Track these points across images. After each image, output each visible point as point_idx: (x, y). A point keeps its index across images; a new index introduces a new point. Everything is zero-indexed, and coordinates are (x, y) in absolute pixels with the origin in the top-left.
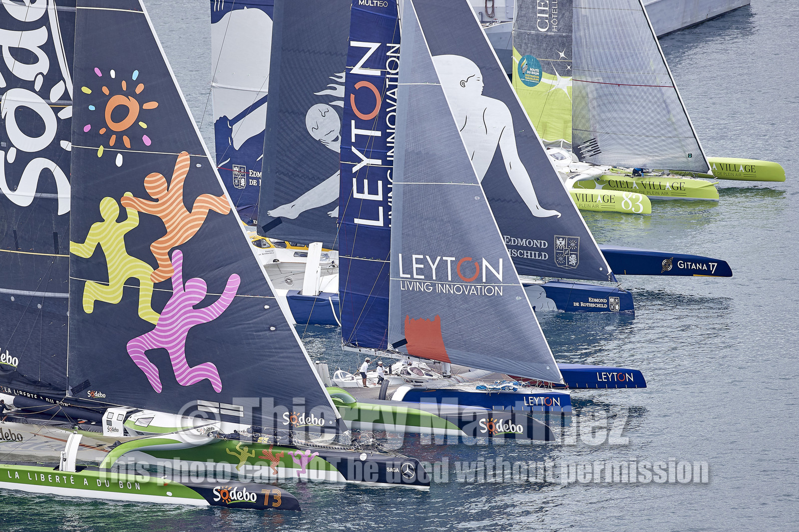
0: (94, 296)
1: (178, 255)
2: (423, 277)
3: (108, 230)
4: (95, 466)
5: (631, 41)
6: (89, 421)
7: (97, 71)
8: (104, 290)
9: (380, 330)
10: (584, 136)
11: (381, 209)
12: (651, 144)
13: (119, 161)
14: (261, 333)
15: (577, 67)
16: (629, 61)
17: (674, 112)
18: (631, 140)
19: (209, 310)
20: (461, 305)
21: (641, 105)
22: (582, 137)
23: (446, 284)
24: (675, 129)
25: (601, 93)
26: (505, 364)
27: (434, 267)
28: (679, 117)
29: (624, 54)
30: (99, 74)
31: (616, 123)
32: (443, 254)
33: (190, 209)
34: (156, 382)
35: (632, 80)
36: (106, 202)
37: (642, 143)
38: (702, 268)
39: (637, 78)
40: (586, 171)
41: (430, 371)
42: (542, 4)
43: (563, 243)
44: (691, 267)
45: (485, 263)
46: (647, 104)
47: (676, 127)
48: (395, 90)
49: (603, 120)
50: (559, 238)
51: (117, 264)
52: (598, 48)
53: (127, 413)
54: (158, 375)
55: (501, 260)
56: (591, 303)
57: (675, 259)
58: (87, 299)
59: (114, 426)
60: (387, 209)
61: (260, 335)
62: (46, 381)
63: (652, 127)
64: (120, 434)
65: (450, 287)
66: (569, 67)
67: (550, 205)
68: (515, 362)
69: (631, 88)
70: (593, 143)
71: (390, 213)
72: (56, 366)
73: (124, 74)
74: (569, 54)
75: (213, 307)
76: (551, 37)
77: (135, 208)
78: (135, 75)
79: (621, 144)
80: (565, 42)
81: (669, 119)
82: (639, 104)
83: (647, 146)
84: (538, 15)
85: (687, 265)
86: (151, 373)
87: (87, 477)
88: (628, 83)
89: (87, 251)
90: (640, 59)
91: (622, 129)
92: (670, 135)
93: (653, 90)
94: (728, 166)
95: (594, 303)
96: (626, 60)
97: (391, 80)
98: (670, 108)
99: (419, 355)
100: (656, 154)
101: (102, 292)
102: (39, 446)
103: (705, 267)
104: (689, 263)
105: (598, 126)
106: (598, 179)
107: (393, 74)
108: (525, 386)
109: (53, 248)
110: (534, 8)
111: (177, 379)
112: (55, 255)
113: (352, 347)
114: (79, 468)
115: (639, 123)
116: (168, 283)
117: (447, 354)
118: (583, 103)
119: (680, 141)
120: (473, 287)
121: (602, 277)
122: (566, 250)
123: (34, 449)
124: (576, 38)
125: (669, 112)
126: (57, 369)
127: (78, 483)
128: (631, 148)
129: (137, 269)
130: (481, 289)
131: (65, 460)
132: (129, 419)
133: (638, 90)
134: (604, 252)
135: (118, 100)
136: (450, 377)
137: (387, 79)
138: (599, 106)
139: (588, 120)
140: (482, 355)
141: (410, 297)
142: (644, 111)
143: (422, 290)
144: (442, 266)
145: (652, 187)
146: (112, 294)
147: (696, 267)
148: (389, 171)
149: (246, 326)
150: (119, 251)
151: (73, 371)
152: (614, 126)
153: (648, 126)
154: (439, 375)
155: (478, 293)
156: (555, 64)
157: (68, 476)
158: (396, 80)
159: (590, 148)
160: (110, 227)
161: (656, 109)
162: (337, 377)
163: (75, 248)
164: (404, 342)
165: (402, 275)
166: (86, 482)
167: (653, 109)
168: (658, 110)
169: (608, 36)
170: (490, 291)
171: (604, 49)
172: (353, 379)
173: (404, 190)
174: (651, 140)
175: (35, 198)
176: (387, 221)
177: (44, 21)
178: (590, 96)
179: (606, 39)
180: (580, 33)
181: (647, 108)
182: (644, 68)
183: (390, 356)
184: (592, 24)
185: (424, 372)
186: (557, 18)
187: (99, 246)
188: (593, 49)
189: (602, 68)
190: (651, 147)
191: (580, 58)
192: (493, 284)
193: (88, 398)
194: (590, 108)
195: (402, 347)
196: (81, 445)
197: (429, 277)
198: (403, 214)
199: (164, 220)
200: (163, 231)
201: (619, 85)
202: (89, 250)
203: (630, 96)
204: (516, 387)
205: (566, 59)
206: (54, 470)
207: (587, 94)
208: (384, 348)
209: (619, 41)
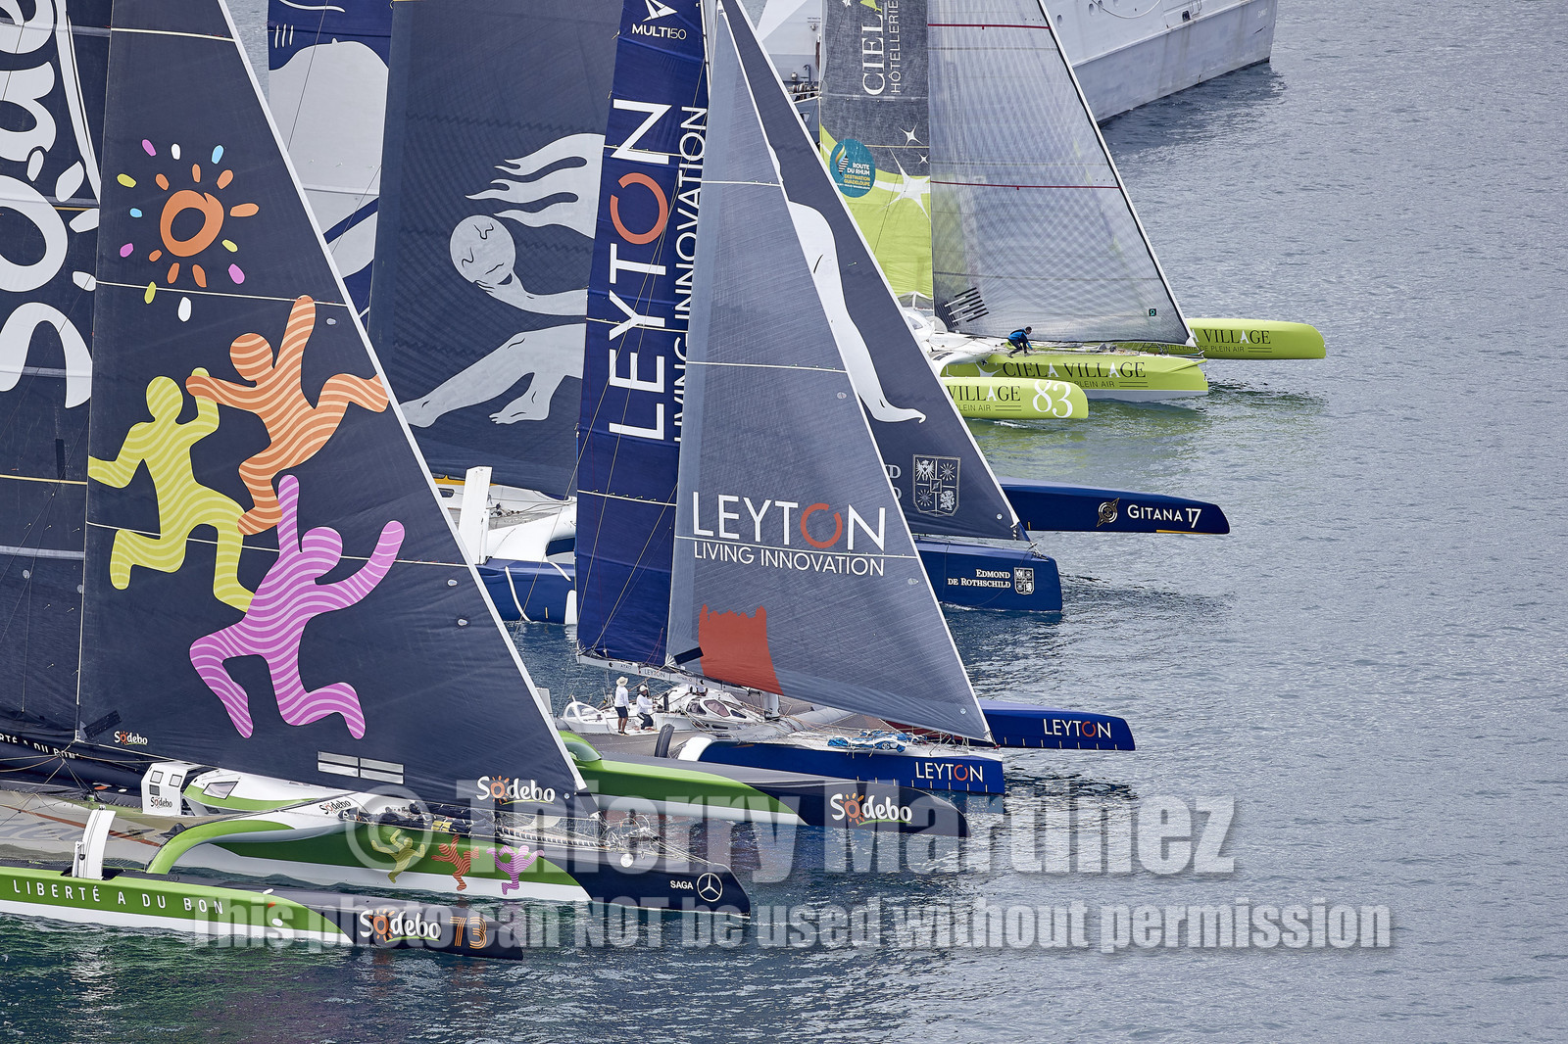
0: (133, 558)
1: (291, 486)
2: (736, 536)
3: (160, 437)
4: (137, 870)
5: (1038, 105)
6: (114, 785)
7: (148, 146)
8: (151, 547)
9: (651, 629)
10: (956, 284)
11: (660, 408)
12: (1080, 295)
13: (185, 311)
14: (440, 631)
15: (939, 159)
16: (1036, 143)
17: (1120, 234)
18: (1042, 288)
19: (346, 587)
20: (807, 589)
21: (1061, 223)
22: (952, 287)
23: (779, 551)
24: (1124, 265)
25: (984, 202)
26: (884, 701)
27: (758, 519)
28: (1130, 243)
29: (1025, 130)
30: (152, 152)
31: (1013, 258)
32: (775, 496)
33: (313, 402)
34: (242, 718)
35: (1043, 178)
36: (158, 385)
37: (1063, 293)
38: (1173, 518)
39: (1051, 173)
40: (963, 348)
41: (741, 708)
42: (872, 44)
43: (930, 469)
44: (1152, 516)
45: (853, 515)
46: (1071, 221)
47: (1125, 260)
48: (695, 192)
49: (990, 254)
50: (921, 460)
51: (175, 500)
52: (977, 120)
53: (189, 772)
54: (246, 705)
55: (882, 511)
56: (982, 579)
57: (1123, 501)
58: (119, 563)
59: (163, 796)
60: (673, 408)
61: (439, 635)
62: (34, 712)
63: (1080, 262)
64: (175, 812)
65: (787, 557)
66: (924, 159)
67: (906, 400)
68: (901, 698)
69: (1041, 193)
70: (972, 297)
71: (676, 416)
72: (54, 684)
73: (197, 152)
74: (923, 135)
75: (353, 582)
76: (890, 103)
77: (212, 398)
78: (218, 154)
79: (1025, 297)
80: (916, 113)
81: (1112, 247)
82: (1056, 221)
83: (1072, 298)
84: (865, 65)
85: (1146, 512)
86: (234, 700)
87: (125, 890)
88: (1035, 182)
89: (122, 475)
90: (1056, 139)
91: (1025, 269)
92: (1115, 276)
93: (1081, 195)
94: (1219, 334)
95: (987, 579)
96: (1029, 140)
97: (689, 173)
98: (1113, 226)
99: (718, 677)
100: (1090, 312)
101: (147, 550)
102: (27, 831)
103: (1178, 517)
104: (1149, 509)
105: (979, 265)
106: (984, 362)
107: (692, 163)
108: (917, 743)
109: (56, 469)
110: (857, 51)
111: (282, 713)
112: (58, 481)
113: (596, 658)
114: (108, 874)
115: (1056, 256)
116: (270, 536)
117: (777, 678)
118: (952, 225)
119: (1132, 287)
120: (830, 558)
121: (1003, 531)
122: (934, 482)
123: (20, 836)
124: (935, 105)
125: (1110, 234)
126: (56, 690)
127: (108, 900)
128: (1043, 303)
129: (213, 510)
130: (844, 562)
131: (82, 857)
132: (192, 783)
133: (1053, 195)
134: (1008, 491)
135: (184, 200)
136: (777, 720)
137: (680, 172)
138: (982, 227)
139: (962, 256)
140: (842, 683)
141: (712, 572)
142: (1065, 234)
143: (735, 560)
144: (773, 518)
145: (1084, 373)
146: (166, 554)
147: (1162, 517)
148: (678, 339)
149: (412, 616)
150: (180, 475)
151: (89, 694)
152: (1011, 263)
153: (1074, 261)
154: (758, 716)
155: (838, 570)
156: (900, 153)
157: (89, 887)
158: (698, 173)
159: (966, 307)
160: (165, 431)
161: (1087, 229)
162: (571, 713)
163: (99, 470)
164: (696, 653)
165: (697, 531)
166: (121, 899)
167: (1082, 228)
168: (1092, 231)
169: (995, 99)
170: (860, 566)
171: (988, 123)
172: (599, 718)
173: (706, 377)
174: (1080, 286)
175: (23, 376)
176: (672, 431)
177: (48, 53)
178: (965, 210)
179: (991, 103)
180: (941, 96)
181: (1071, 227)
182: (1063, 153)
183: (667, 677)
184: (965, 76)
185: (729, 709)
186: (899, 69)
187: (143, 466)
188: (968, 123)
189: (986, 157)
190: (1080, 299)
191: (944, 140)
192: (867, 555)
193: (115, 745)
194: (965, 233)
195: (693, 663)
196: (111, 833)
197: (748, 537)
198: (705, 420)
199: (265, 421)
200: (262, 441)
201: (1018, 187)
202: (125, 473)
203: (1039, 206)
204: (902, 744)
205: (918, 144)
206: (62, 875)
207: (959, 207)
208: (659, 663)
209: (1016, 106)
